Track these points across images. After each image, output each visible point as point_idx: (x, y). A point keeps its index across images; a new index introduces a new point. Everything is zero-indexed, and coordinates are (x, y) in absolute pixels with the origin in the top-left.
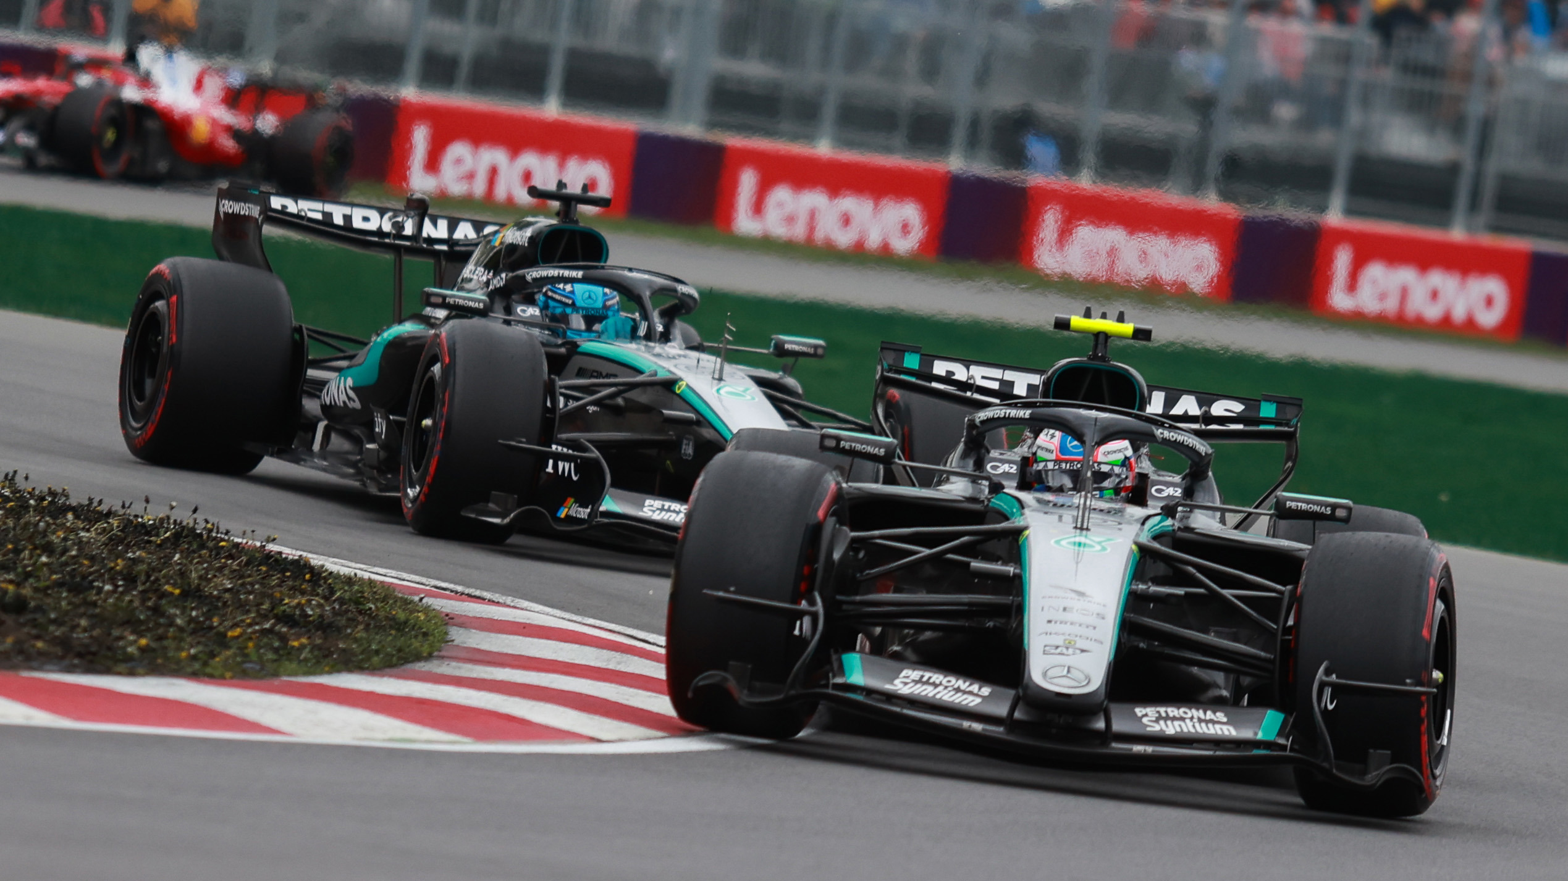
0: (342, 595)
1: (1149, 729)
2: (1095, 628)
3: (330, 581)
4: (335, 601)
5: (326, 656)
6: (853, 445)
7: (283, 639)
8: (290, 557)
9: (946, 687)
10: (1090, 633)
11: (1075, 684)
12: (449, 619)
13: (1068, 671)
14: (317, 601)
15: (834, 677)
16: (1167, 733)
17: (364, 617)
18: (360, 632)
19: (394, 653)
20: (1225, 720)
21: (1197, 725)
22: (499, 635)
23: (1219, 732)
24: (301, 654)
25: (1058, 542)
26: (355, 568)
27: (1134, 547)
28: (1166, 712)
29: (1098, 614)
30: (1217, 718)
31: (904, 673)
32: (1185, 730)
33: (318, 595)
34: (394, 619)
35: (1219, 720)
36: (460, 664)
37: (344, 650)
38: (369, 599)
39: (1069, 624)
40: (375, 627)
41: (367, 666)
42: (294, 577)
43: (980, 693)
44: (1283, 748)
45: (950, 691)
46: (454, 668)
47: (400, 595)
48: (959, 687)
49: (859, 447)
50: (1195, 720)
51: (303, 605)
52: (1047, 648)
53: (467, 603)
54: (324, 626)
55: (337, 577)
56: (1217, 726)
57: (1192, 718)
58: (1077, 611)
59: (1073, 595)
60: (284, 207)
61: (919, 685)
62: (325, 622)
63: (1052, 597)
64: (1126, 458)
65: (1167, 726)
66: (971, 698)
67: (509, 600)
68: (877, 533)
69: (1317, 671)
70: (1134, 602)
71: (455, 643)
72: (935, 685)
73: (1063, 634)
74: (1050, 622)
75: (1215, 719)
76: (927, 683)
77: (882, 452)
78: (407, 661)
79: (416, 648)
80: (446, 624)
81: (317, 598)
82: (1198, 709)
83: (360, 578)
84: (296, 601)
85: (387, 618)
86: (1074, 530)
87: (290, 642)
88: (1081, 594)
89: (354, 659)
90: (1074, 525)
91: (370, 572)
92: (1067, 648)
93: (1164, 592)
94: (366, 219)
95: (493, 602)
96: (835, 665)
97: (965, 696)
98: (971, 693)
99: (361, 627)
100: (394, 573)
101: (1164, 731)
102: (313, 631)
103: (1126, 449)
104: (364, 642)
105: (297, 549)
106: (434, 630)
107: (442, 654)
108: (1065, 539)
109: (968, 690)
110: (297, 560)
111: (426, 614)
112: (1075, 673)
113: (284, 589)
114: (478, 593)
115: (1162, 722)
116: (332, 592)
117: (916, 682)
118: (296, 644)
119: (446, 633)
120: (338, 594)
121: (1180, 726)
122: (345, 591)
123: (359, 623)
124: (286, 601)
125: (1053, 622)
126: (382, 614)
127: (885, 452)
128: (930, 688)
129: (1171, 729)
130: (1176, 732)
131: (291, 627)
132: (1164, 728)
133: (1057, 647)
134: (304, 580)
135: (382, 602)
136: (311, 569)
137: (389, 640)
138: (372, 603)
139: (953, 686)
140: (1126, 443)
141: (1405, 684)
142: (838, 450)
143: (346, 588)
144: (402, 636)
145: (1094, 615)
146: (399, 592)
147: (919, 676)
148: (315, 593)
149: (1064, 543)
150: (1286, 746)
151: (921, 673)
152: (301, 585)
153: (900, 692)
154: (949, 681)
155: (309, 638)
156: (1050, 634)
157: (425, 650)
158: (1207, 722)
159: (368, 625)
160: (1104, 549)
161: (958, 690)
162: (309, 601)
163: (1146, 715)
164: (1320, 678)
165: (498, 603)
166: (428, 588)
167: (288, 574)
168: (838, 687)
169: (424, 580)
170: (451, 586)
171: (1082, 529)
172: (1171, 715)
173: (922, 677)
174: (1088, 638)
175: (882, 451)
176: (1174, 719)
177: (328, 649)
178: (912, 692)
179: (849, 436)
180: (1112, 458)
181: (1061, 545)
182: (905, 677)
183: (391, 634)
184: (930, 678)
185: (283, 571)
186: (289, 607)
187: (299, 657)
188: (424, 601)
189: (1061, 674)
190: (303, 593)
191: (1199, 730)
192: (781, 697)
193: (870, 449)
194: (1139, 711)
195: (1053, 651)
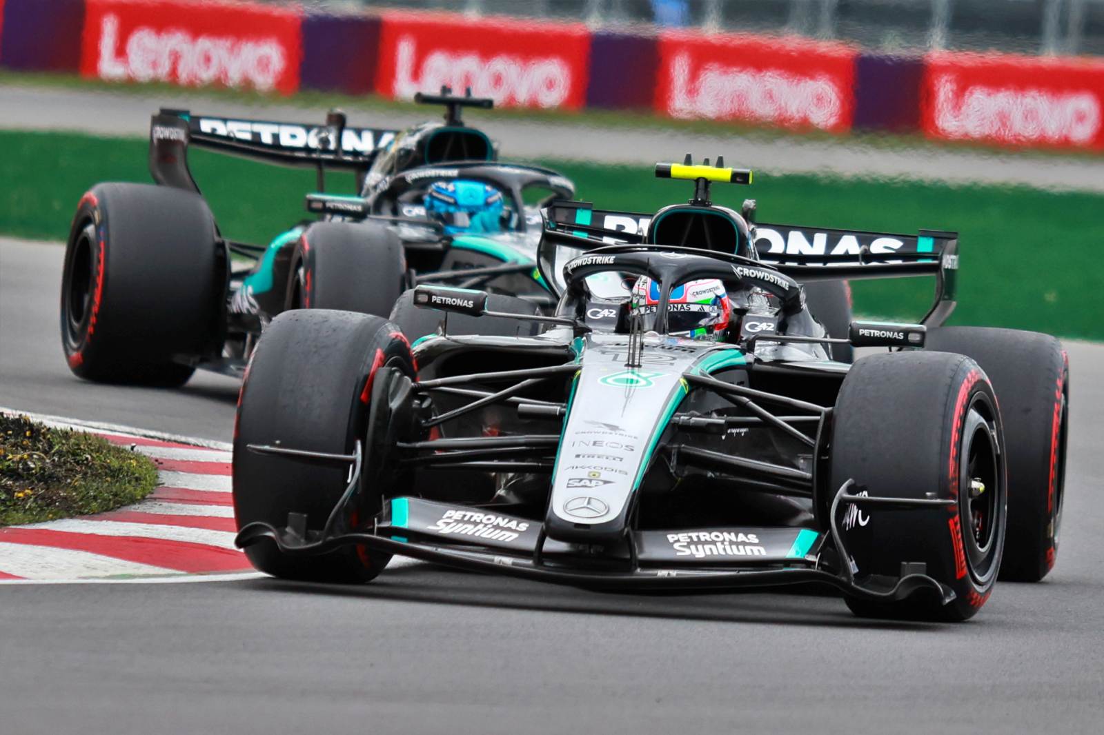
0: (61, 448)
1: (679, 554)
2: (621, 460)
3: (49, 436)
4: (54, 455)
5: (48, 505)
6: (444, 299)
7: (9, 491)
8: (11, 417)
9: (486, 525)
10: (617, 465)
11: (595, 514)
12: (159, 464)
13: (589, 503)
14: (39, 456)
15: (379, 522)
16: (697, 556)
17: (81, 467)
18: (78, 481)
19: (111, 497)
20: (757, 541)
21: (728, 548)
22: (205, 476)
23: (749, 553)
24: (27, 504)
25: (604, 380)
26: (71, 424)
27: (683, 381)
28: (698, 537)
29: (627, 446)
30: (749, 539)
31: (448, 514)
32: (715, 553)
33: (38, 449)
34: (109, 467)
35: (750, 541)
36: (172, 505)
37: (65, 498)
38: (85, 450)
39: (596, 457)
40: (92, 475)
41: (86, 511)
42: (16, 435)
43: (518, 529)
44: (812, 564)
45: (489, 528)
46: (166, 508)
47: (113, 445)
48: (498, 524)
49: (449, 301)
50: (726, 543)
51: (25, 459)
52: (571, 482)
53: (173, 449)
54: (45, 478)
55: (55, 432)
56: (748, 548)
57: (723, 542)
58: (607, 444)
59: (607, 430)
60: (214, 130)
61: (460, 525)
62: (46, 473)
63: (582, 433)
64: (717, 297)
65: (697, 550)
66: (508, 534)
67: (212, 443)
68: (439, 380)
69: (840, 487)
70: (673, 432)
71: (165, 485)
72: (476, 524)
73: (589, 467)
74: (578, 456)
75: (747, 541)
76: (469, 522)
77: (471, 304)
78: (122, 504)
79: (130, 492)
80: (156, 469)
81: (38, 453)
82: (729, 533)
83: (75, 432)
84: (19, 456)
85: (102, 466)
86: (626, 368)
87: (16, 494)
88: (613, 428)
89: (74, 505)
90: (627, 363)
91: (84, 426)
92: (591, 481)
93: (704, 421)
94: (293, 136)
95: (198, 446)
96: (385, 511)
97: (503, 533)
98: (509, 529)
99: (79, 476)
100: (106, 425)
101: (694, 555)
102: (36, 482)
103: (717, 288)
104: (83, 489)
105: (16, 410)
106: (145, 474)
107: (154, 496)
108: (612, 376)
109: (506, 526)
110: (17, 419)
111: (138, 462)
112: (594, 504)
113: (8, 446)
114: (183, 439)
115: (693, 547)
116: (51, 446)
117: (457, 521)
118: (21, 495)
119: (157, 477)
120: (57, 447)
121: (711, 549)
122: (63, 444)
123: (77, 472)
124: (10, 456)
125: (581, 457)
126: (97, 462)
127: (473, 304)
128: (470, 527)
129: (700, 553)
130: (706, 555)
131: (15, 480)
132: (694, 552)
133: (581, 480)
134: (25, 436)
135: (98, 452)
136: (31, 426)
137: (105, 486)
138: (89, 454)
139: (491, 524)
140: (718, 283)
141: (926, 497)
142: (430, 304)
143: (64, 442)
144: (117, 482)
145: (624, 447)
146: (112, 442)
147: (461, 516)
148: (36, 448)
149: (609, 380)
150: (814, 563)
151: (463, 513)
152: (22, 441)
153: (441, 532)
154: (489, 519)
155: (32, 489)
156: (577, 467)
157: (139, 493)
158: (737, 544)
159: (86, 474)
160: (649, 383)
161: (497, 527)
162: (31, 456)
163: (678, 541)
164: (841, 495)
165: (202, 447)
166: (138, 437)
167: (10, 432)
168: (382, 531)
169: (134, 430)
170: (159, 434)
171: (633, 366)
172: (703, 539)
173: (465, 516)
174: (613, 470)
175: (471, 302)
176: (706, 542)
177: (51, 498)
178: (452, 532)
179: (440, 290)
180: (699, 298)
181: (607, 383)
182: (448, 518)
183: (107, 481)
184: (472, 517)
185: (5, 431)
186: (13, 462)
187: (24, 507)
188: (135, 449)
189: (582, 506)
190: (24, 449)
191: (729, 552)
192: (320, 542)
193: (459, 302)
194: (671, 537)
195: (576, 484)
